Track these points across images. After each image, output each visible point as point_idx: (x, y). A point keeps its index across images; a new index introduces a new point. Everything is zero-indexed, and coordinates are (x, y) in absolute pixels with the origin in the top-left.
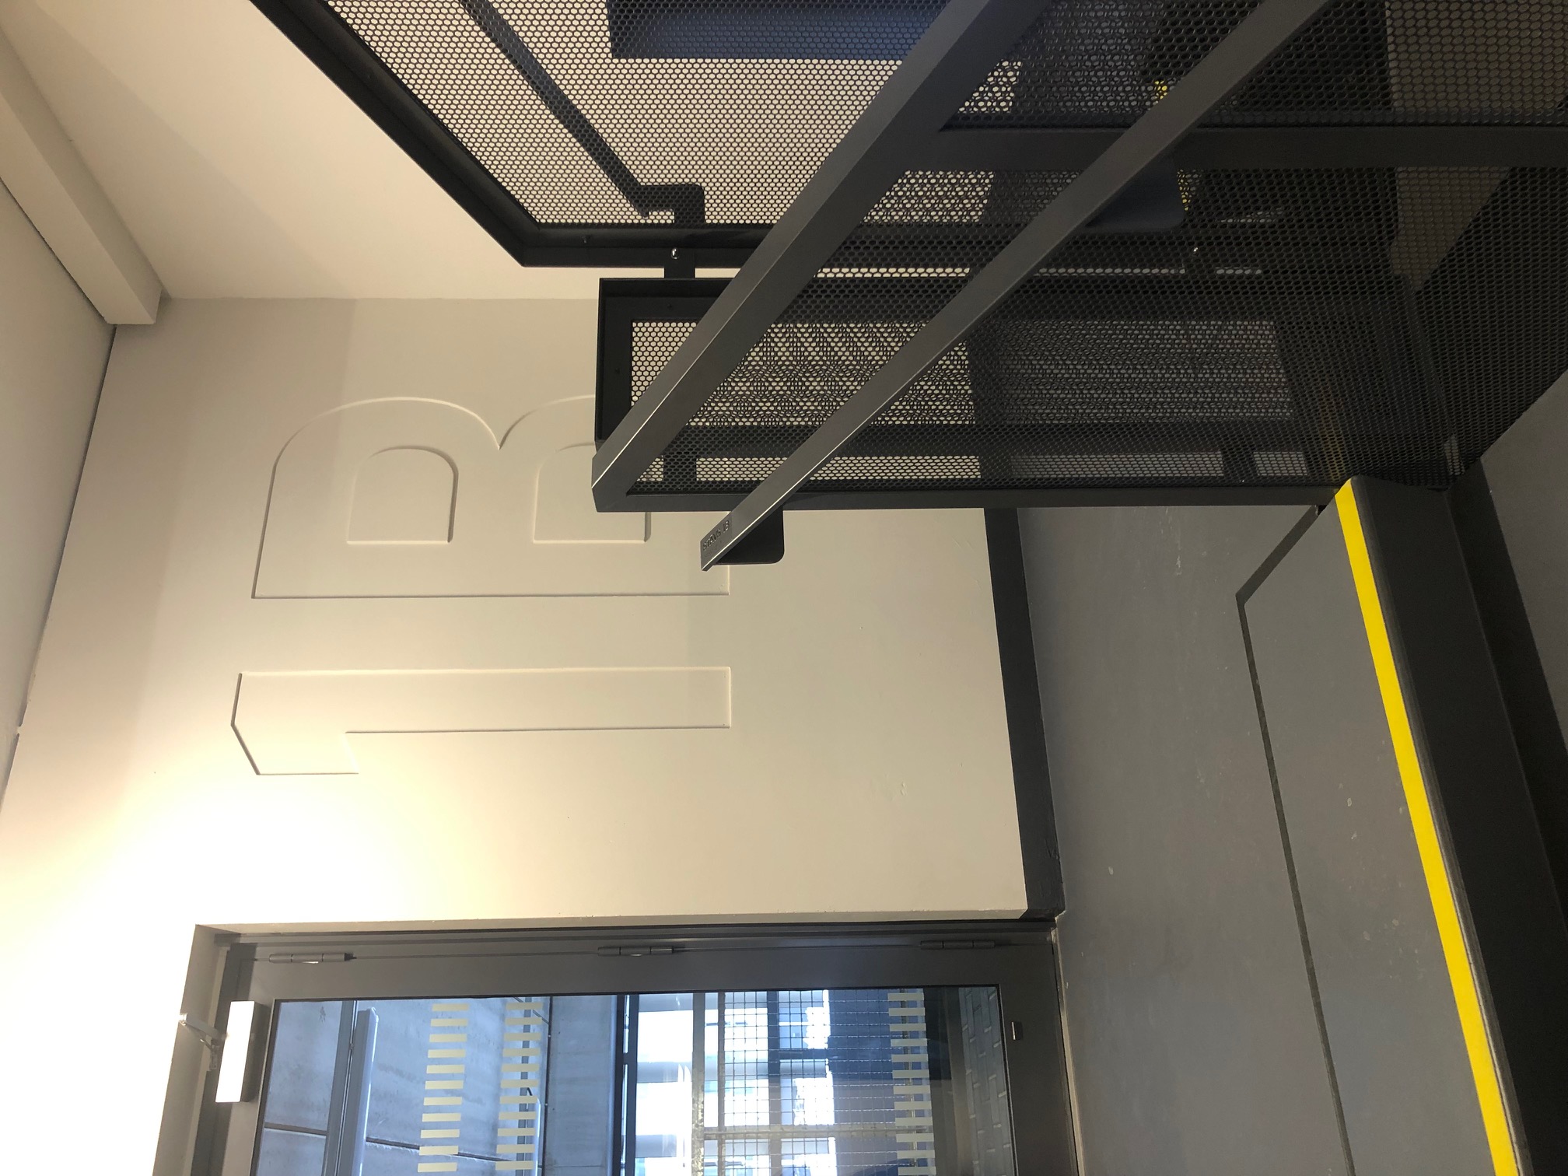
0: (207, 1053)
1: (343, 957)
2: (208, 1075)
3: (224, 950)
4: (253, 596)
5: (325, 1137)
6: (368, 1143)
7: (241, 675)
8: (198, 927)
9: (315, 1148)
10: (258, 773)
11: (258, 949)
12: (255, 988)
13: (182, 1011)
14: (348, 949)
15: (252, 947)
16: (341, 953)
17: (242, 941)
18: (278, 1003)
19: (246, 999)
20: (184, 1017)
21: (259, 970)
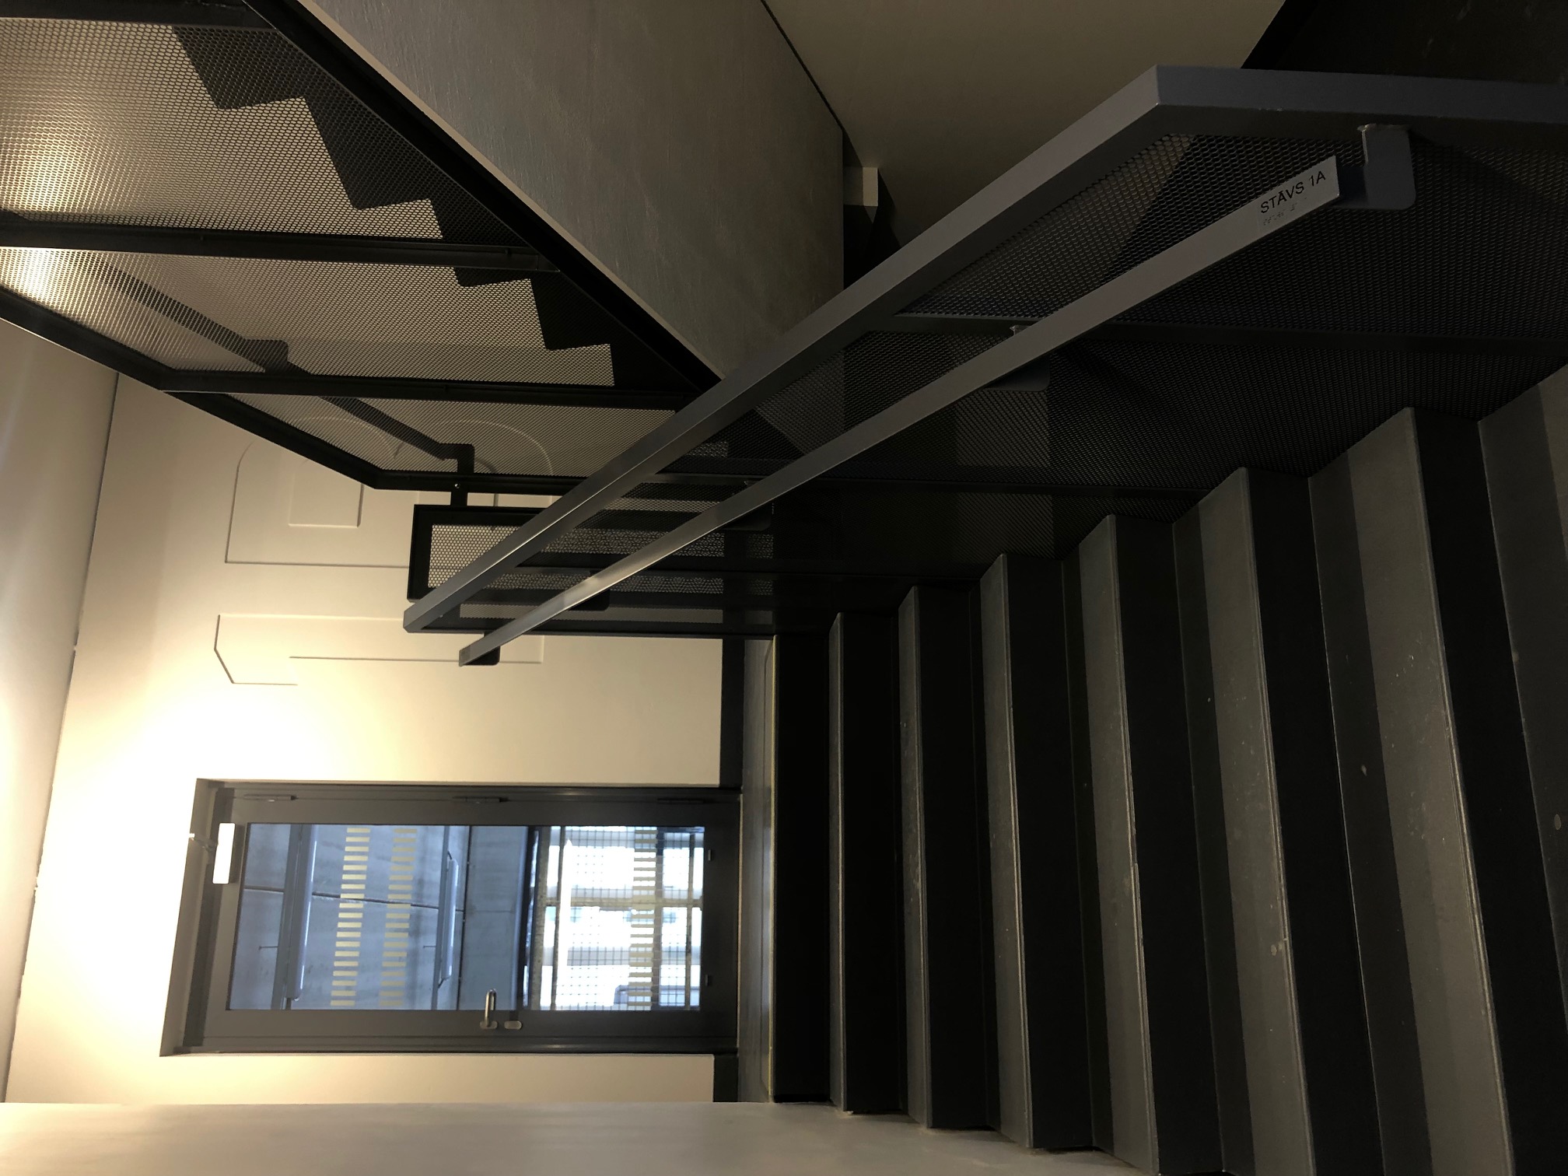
0: (206, 854)
1: (290, 798)
2: (208, 866)
3: (214, 791)
4: (226, 562)
5: (282, 893)
6: (315, 897)
7: (219, 616)
8: (198, 779)
9: (276, 901)
10: (232, 682)
11: (236, 791)
12: (234, 815)
13: (191, 832)
14: (293, 793)
15: (233, 790)
16: (288, 795)
17: (226, 786)
18: (249, 825)
19: (229, 822)
20: (193, 835)
21: (236, 803)
